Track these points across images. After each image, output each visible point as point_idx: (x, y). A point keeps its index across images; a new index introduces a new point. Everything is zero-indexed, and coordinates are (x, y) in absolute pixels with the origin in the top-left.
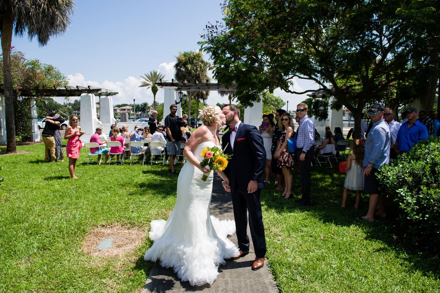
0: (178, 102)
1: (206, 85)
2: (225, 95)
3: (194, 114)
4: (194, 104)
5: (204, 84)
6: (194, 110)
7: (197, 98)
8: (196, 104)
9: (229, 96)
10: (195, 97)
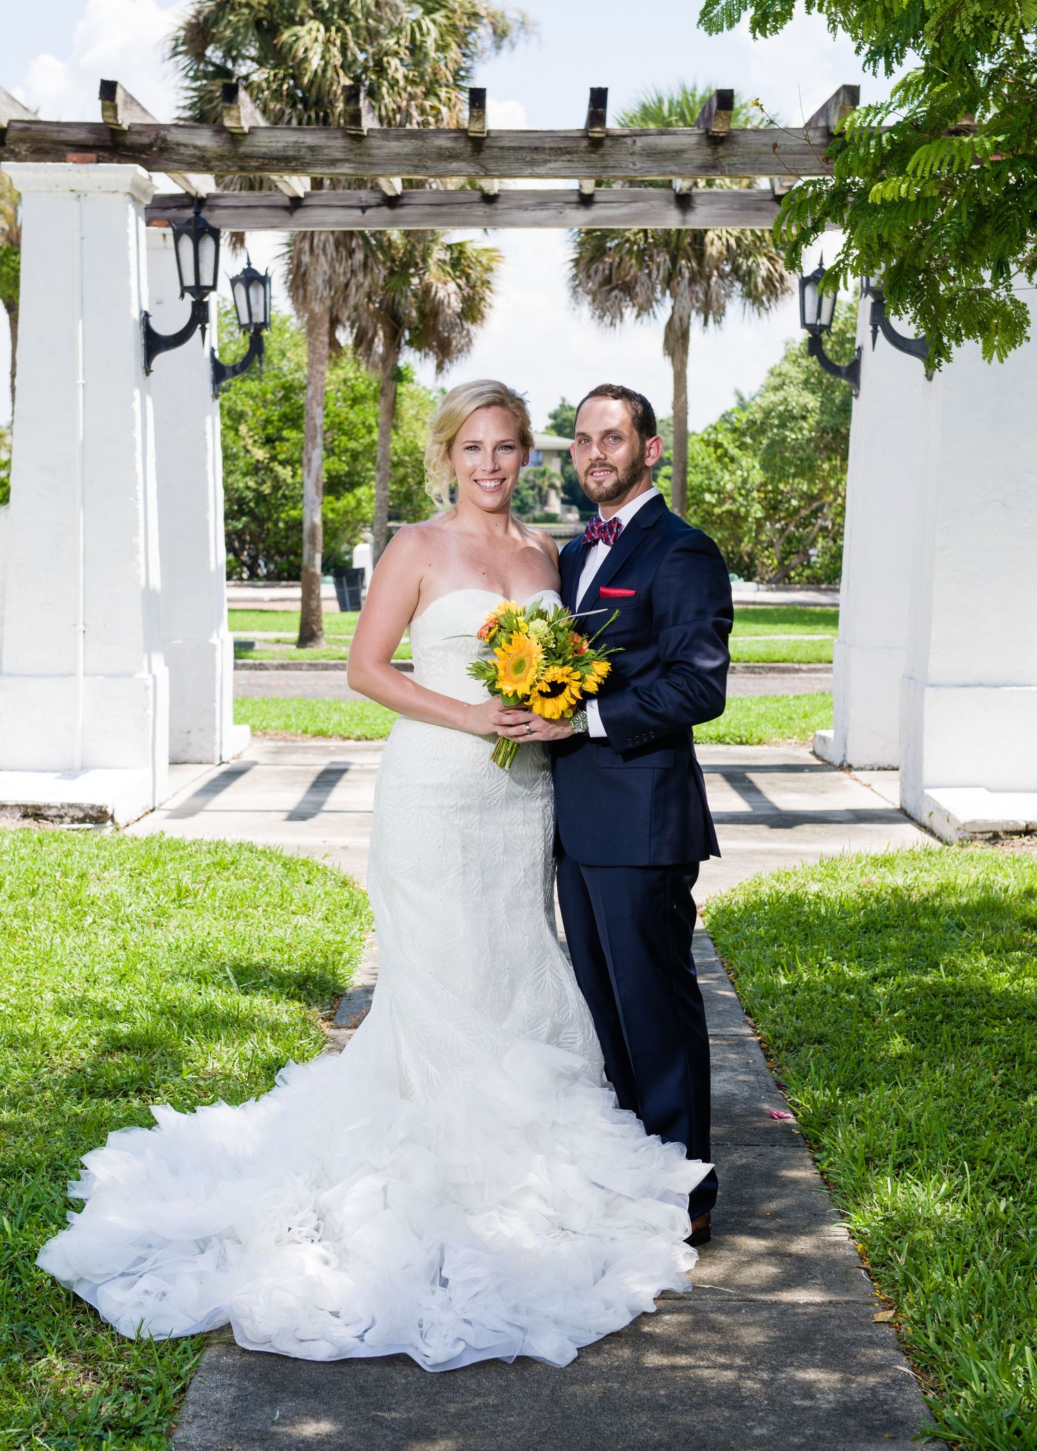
0: (166, 326)
1: (460, 146)
2: (629, 312)
3: (361, 492)
4: (356, 401)
5: (443, 142)
6: (355, 456)
7: (379, 347)
8: (375, 399)
9: (670, 325)
10: (363, 341)
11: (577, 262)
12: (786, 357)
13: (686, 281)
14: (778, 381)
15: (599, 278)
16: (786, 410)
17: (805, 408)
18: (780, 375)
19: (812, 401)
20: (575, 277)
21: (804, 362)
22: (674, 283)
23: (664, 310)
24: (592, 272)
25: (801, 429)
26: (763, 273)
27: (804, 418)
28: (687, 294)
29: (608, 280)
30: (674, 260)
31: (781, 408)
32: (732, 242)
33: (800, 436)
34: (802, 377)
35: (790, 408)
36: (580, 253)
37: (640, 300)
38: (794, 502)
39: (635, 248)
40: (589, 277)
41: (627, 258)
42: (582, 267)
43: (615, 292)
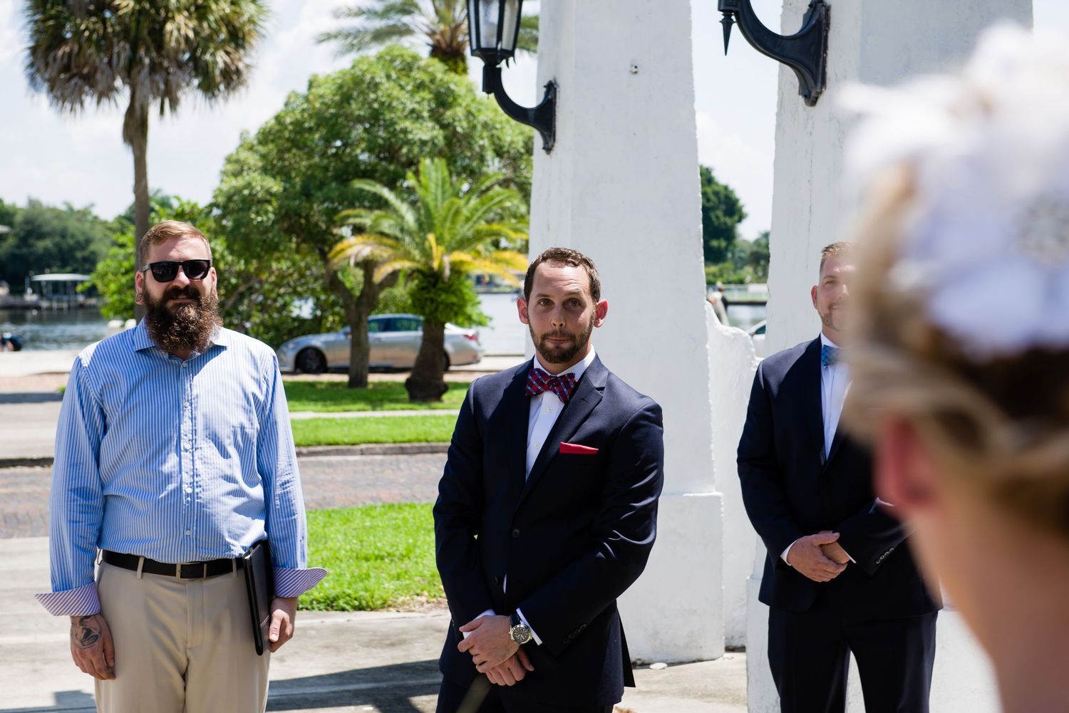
11: (34, 51)
12: (241, 146)
13: (146, 71)
14: (237, 167)
15: (57, 66)
16: (250, 194)
17: (268, 192)
18: (237, 161)
19: (276, 186)
20: (32, 65)
21: (262, 149)
22: (134, 71)
23: (123, 98)
24: (51, 59)
25: (266, 212)
26: (221, 65)
27: (269, 202)
28: (147, 83)
29: (66, 68)
30: (134, 49)
31: (246, 192)
32: (191, 35)
33: (265, 219)
34: (260, 164)
35: (254, 192)
36: (37, 42)
37: (100, 87)
38: (233, 281)
39: (95, 36)
40: (47, 65)
41: (85, 46)
42: (40, 53)
43: (74, 80)
